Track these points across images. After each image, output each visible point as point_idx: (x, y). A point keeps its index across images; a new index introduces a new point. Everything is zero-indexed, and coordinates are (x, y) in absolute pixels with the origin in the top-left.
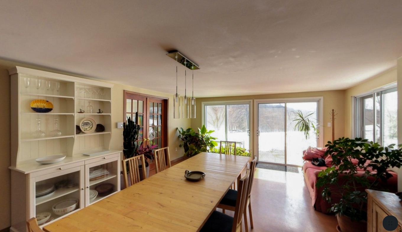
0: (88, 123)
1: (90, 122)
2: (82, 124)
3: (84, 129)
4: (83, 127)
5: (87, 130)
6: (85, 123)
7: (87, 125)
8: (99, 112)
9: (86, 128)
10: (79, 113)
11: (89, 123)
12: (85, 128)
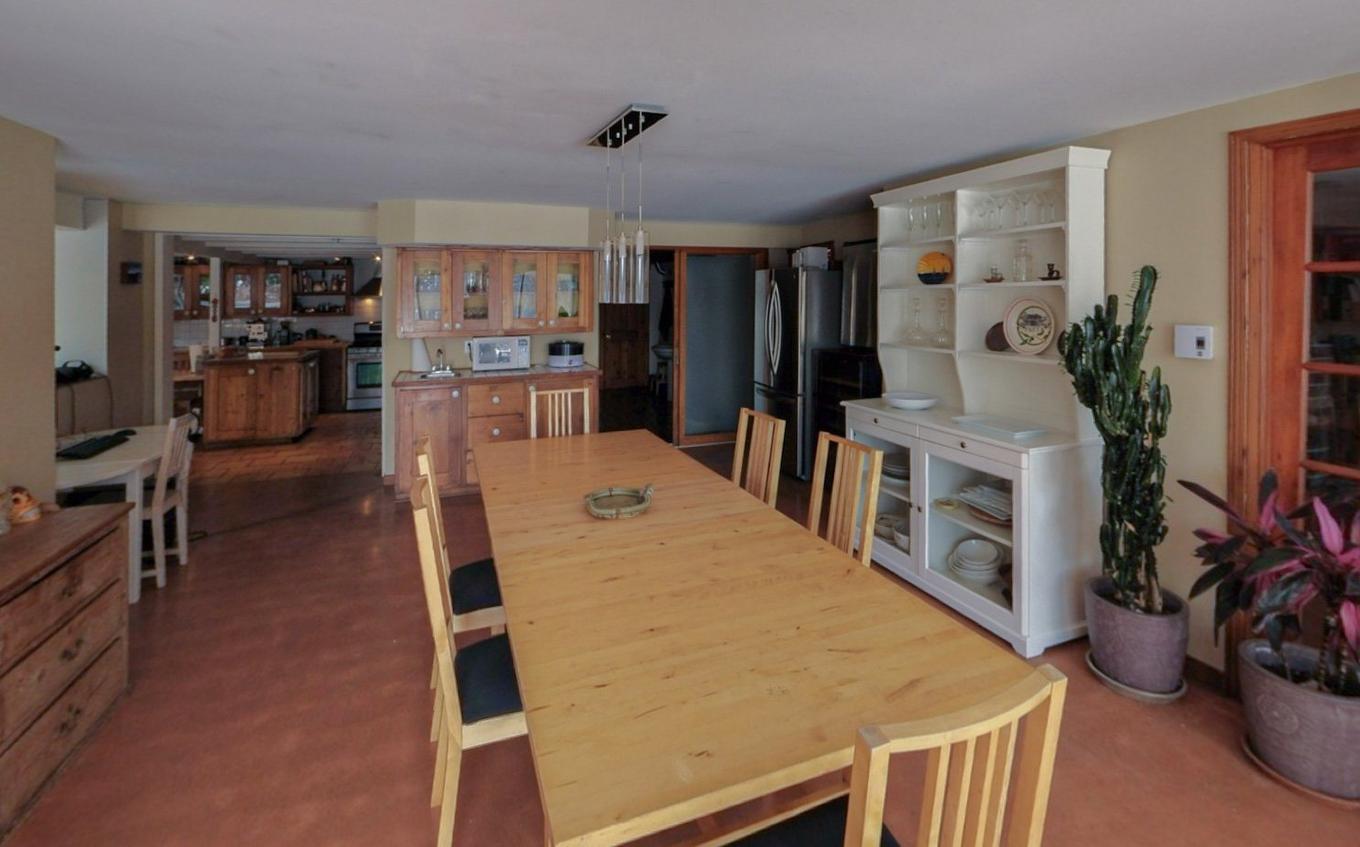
0: (1036, 316)
1: (1043, 314)
2: (1021, 321)
3: (1026, 338)
4: (1021, 329)
5: (1033, 342)
6: (1031, 316)
7: (1033, 324)
8: (1046, 276)
9: (1030, 334)
10: (988, 281)
11: (1040, 317)
12: (1026, 336)
